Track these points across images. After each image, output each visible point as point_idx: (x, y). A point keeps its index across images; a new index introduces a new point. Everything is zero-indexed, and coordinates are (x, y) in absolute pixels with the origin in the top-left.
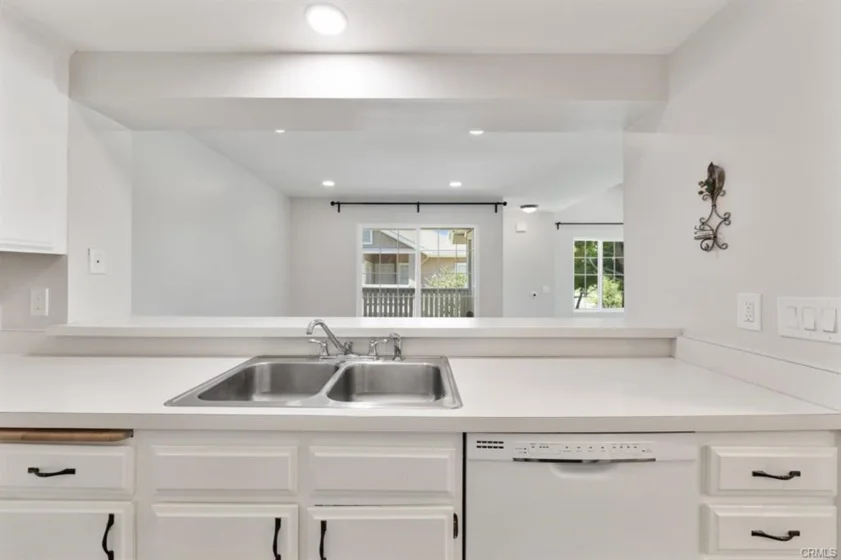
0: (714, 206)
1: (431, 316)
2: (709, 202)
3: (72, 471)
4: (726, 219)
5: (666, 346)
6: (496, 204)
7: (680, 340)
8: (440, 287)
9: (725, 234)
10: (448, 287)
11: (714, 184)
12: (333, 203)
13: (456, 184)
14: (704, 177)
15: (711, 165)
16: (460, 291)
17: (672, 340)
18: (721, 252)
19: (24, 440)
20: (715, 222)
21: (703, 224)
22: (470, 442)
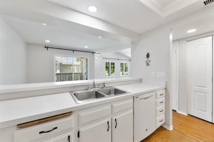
0: (148, 59)
1: (64, 81)
2: (147, 58)
3: (56, 128)
4: (150, 61)
5: (140, 81)
6: (93, 53)
7: (143, 80)
8: (68, 73)
9: (150, 63)
10: (70, 73)
11: (148, 56)
12: (45, 47)
13: (86, 47)
14: (147, 55)
15: (148, 53)
16: (79, 73)
17: (141, 80)
18: (149, 66)
19: (39, 123)
20: (148, 61)
21: (146, 62)
22: (135, 98)
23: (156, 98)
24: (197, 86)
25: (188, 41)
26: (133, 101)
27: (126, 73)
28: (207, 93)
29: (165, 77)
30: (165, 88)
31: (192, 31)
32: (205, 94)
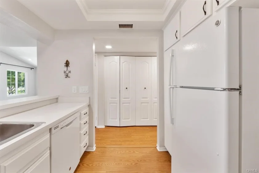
0: (67, 69)
2: (66, 68)
4: (70, 72)
7: (59, 98)
9: (69, 75)
11: (67, 64)
14: (65, 62)
15: (67, 60)
18: (69, 78)
20: (67, 72)
21: (65, 72)
22: (53, 129)
23: (80, 120)
24: (111, 98)
25: (105, 56)
26: (49, 136)
27: (21, 89)
28: (117, 103)
29: (88, 92)
30: (89, 105)
31: (109, 47)
32: (115, 104)
